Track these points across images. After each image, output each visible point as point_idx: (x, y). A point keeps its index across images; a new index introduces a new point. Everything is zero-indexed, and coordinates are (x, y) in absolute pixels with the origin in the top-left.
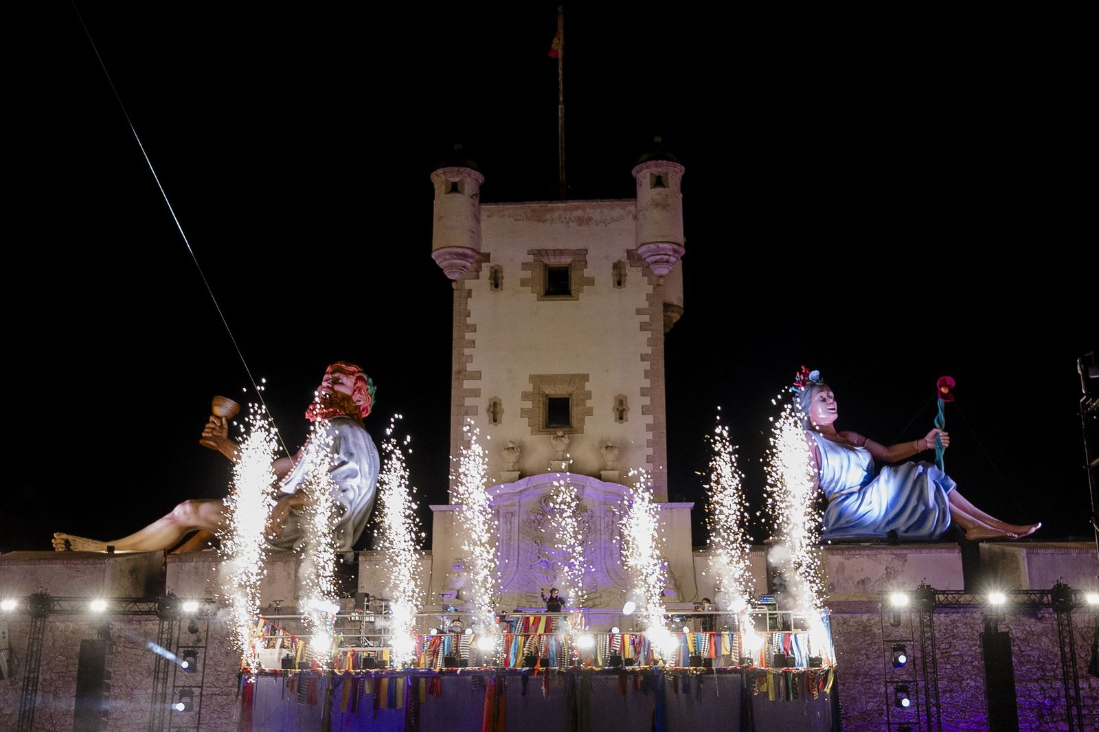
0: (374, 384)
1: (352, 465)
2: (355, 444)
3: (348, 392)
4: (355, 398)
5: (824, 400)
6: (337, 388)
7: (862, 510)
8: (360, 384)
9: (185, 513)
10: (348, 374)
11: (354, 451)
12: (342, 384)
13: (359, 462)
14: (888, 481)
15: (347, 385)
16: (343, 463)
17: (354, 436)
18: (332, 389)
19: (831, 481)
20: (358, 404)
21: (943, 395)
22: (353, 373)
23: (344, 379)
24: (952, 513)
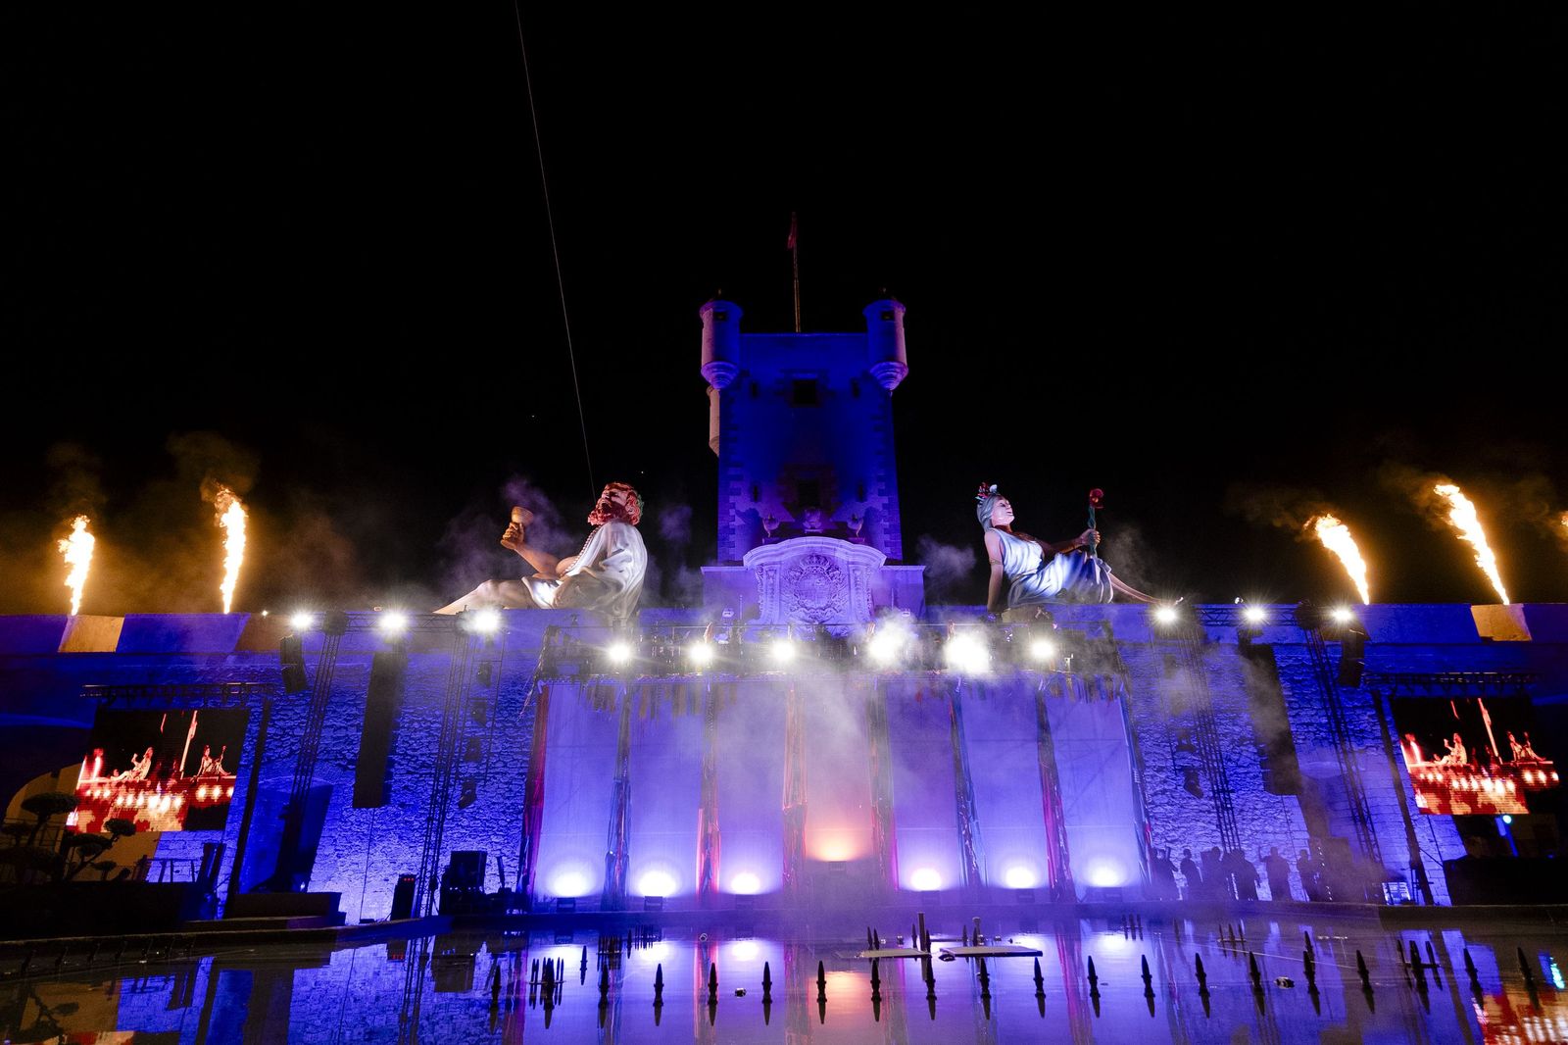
0: (643, 500)
1: (627, 552)
2: (630, 538)
3: (623, 504)
4: (628, 509)
5: (1004, 506)
6: (613, 499)
7: (1043, 587)
8: (631, 498)
9: (487, 589)
10: (622, 489)
11: (628, 542)
12: (618, 497)
13: (633, 550)
14: (1062, 564)
15: (621, 498)
16: (620, 551)
17: (629, 531)
18: (610, 500)
19: (1014, 567)
20: (630, 513)
21: (1094, 504)
22: (626, 490)
23: (620, 493)
24: (1114, 589)
